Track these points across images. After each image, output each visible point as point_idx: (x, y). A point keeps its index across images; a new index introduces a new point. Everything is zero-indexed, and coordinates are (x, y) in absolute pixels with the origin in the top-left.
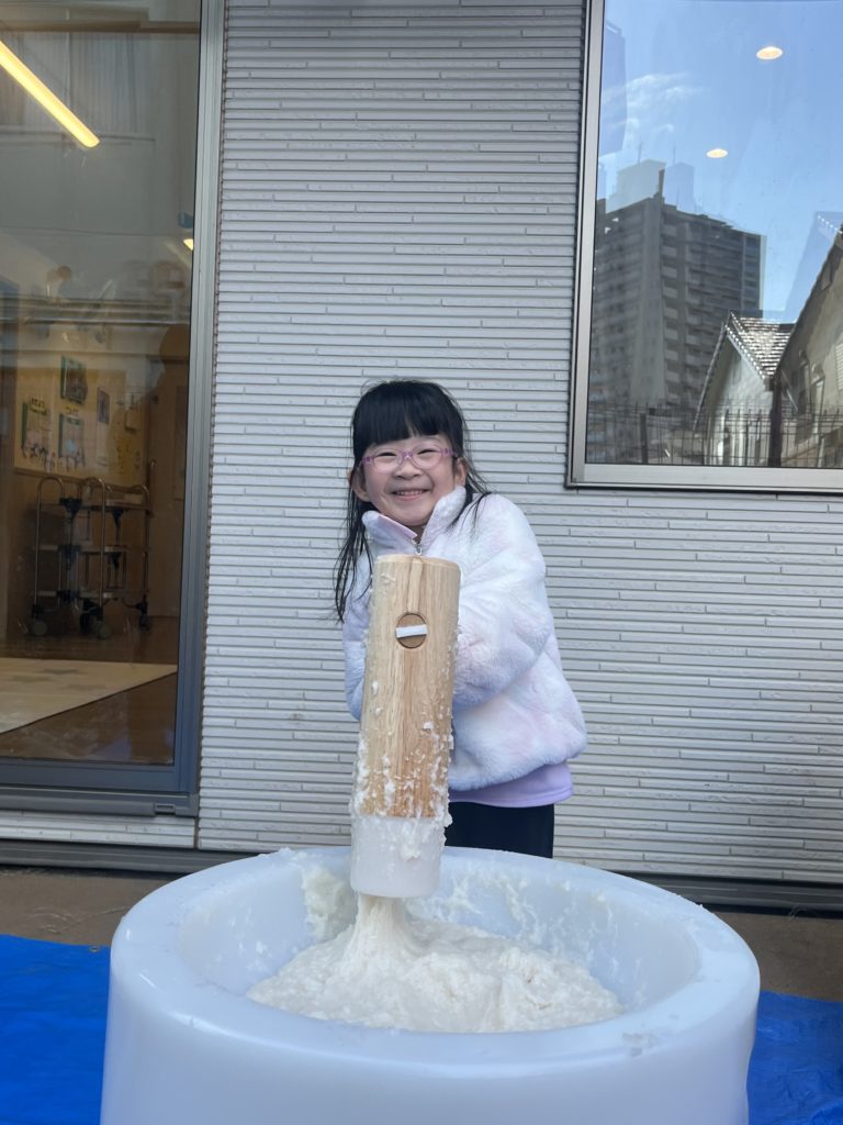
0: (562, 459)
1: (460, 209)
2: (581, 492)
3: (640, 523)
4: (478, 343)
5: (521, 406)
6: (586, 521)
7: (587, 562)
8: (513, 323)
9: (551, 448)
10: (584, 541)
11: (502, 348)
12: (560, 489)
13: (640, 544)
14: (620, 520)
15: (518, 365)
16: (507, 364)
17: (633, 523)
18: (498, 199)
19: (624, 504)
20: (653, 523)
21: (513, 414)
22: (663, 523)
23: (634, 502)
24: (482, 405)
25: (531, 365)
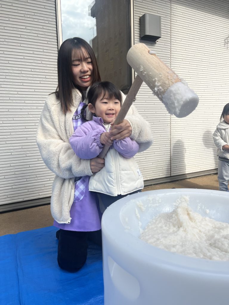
1: (23, 18)
4: (33, 58)
5: (47, 77)
8: (42, 53)
11: (39, 60)
15: (44, 65)
16: (41, 65)
18: (34, 17)
21: (45, 79)
24: (36, 76)
25: (48, 66)
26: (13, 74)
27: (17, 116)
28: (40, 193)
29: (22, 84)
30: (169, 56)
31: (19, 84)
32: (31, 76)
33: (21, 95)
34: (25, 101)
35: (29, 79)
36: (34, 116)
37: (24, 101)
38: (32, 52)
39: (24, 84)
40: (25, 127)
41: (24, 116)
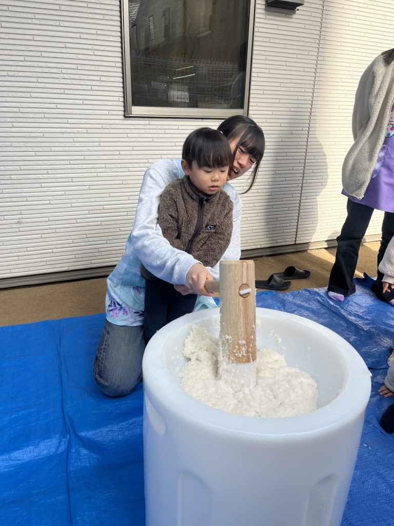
0: (122, 104)
2: (131, 119)
3: (154, 131)
4: (80, 46)
5: (102, 78)
6: (134, 131)
7: (135, 148)
8: (95, 37)
9: (117, 99)
10: (134, 140)
11: (91, 49)
12: (122, 117)
13: (155, 140)
14: (147, 130)
15: (98, 58)
16: (93, 58)
17: (152, 131)
19: (148, 124)
20: (160, 131)
21: (99, 82)
22: (163, 131)
23: (152, 122)
24: (85, 77)
25: (105, 59)
26: (49, 75)
27: (56, 144)
28: (92, 261)
29: (62, 91)
30: (318, 37)
31: (59, 91)
32: (77, 77)
33: (62, 110)
34: (69, 120)
35: (75, 82)
36: (83, 144)
37: (66, 120)
38: (77, 36)
39: (67, 92)
40: (68, 161)
41: (67, 144)
